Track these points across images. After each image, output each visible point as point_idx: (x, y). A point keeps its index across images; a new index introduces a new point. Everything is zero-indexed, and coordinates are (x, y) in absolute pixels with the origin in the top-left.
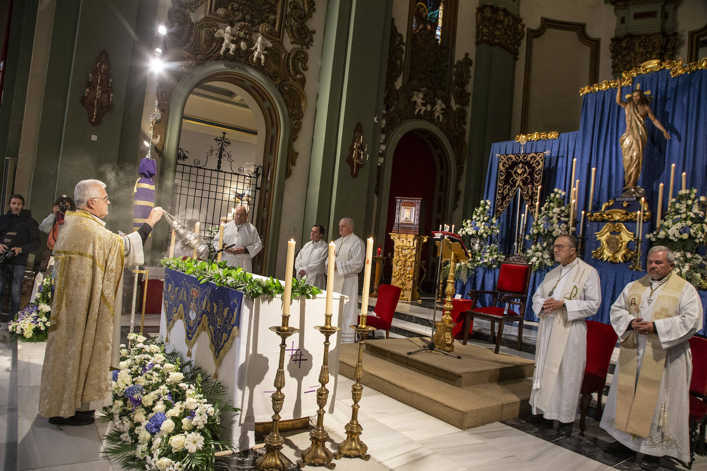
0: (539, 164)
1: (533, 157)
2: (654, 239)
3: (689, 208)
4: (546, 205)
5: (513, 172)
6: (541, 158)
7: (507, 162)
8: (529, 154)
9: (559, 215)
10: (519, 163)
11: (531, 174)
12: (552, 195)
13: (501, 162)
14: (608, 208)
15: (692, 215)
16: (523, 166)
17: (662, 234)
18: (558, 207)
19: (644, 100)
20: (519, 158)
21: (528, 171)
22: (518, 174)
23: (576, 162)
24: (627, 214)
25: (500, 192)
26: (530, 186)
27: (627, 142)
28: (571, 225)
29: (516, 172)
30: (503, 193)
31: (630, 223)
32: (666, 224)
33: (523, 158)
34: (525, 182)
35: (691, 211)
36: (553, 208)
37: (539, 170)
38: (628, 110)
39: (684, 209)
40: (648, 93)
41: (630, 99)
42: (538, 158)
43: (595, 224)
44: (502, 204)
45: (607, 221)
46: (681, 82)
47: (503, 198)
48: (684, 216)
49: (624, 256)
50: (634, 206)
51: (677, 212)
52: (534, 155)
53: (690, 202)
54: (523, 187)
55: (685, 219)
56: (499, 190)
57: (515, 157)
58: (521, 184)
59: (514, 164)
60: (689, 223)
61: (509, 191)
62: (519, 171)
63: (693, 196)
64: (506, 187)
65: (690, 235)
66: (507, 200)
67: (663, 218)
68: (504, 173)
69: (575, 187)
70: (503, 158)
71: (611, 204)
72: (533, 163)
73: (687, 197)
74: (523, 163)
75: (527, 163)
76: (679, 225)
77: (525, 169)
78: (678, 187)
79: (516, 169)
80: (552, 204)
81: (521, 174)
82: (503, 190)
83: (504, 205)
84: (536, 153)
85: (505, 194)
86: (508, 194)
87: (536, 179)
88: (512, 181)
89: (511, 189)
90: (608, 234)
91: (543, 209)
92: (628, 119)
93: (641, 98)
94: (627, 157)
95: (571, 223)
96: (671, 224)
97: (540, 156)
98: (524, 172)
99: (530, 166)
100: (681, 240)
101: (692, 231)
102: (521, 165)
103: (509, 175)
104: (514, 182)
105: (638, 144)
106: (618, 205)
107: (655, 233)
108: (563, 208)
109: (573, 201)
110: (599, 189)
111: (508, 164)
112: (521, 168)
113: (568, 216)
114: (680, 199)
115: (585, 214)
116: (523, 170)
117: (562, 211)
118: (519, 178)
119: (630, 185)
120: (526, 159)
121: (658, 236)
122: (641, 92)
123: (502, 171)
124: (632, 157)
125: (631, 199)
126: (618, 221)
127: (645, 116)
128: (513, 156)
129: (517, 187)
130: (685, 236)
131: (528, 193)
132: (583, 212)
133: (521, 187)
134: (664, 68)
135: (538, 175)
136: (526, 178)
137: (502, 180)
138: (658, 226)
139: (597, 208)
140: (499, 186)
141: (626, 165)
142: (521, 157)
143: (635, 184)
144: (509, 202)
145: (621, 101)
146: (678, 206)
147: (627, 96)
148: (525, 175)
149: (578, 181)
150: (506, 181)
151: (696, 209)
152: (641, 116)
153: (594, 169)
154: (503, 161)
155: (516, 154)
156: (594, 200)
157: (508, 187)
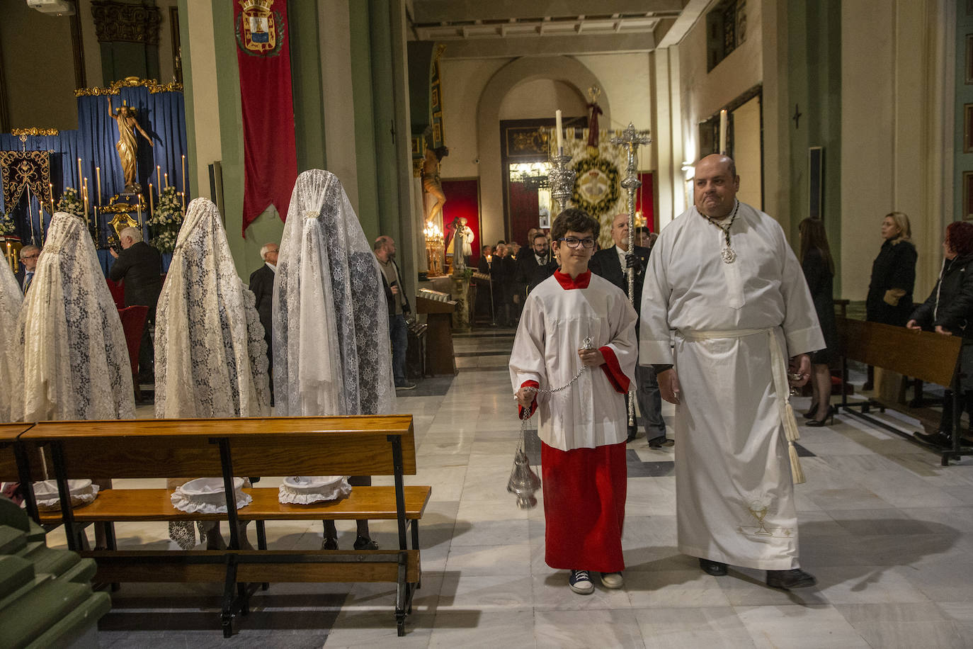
0: (45, 162)
1: (37, 155)
2: (151, 225)
3: (171, 201)
4: (61, 201)
5: (17, 169)
6: (46, 156)
7: (9, 158)
8: (33, 151)
9: (74, 210)
10: (23, 160)
11: (38, 170)
12: (65, 193)
14: (115, 202)
15: (173, 205)
16: (28, 163)
17: (155, 221)
18: (74, 203)
19: (130, 114)
20: (22, 155)
21: (34, 169)
22: (23, 171)
23: (81, 161)
24: (130, 206)
25: (7, 188)
26: (38, 183)
27: (123, 147)
28: (87, 218)
29: (20, 169)
30: (10, 190)
31: (133, 213)
32: (157, 213)
33: (27, 155)
34: (32, 179)
35: (172, 203)
36: (68, 204)
37: (46, 167)
38: (119, 121)
39: (167, 202)
40: (133, 108)
41: (120, 112)
42: (43, 156)
43: (107, 216)
44: (11, 200)
45: (116, 213)
46: (157, 98)
47: (11, 195)
48: (168, 207)
50: (133, 200)
51: (164, 204)
52: (38, 153)
53: (171, 197)
54: (31, 184)
55: (169, 209)
56: (6, 186)
57: (18, 154)
58: (29, 181)
59: (18, 161)
60: (171, 211)
61: (16, 187)
62: (25, 168)
64: (12, 184)
65: (173, 220)
66: (16, 196)
67: (155, 209)
68: (8, 169)
69: (83, 185)
70: (5, 153)
71: (117, 199)
72: (38, 161)
73: (169, 193)
74: (27, 160)
75: (33, 161)
76: (166, 214)
78: (163, 185)
79: (20, 166)
81: (27, 171)
82: (10, 186)
83: (13, 201)
84: (41, 152)
85: (12, 191)
86: (15, 190)
87: (44, 176)
88: (17, 177)
89: (18, 186)
90: (118, 222)
91: (58, 205)
92: (121, 128)
93: (128, 112)
94: (125, 161)
95: (86, 216)
96: (160, 213)
97: (44, 154)
98: (31, 169)
99: (35, 164)
101: (173, 217)
102: (25, 162)
103: (13, 172)
104: (21, 180)
105: (131, 150)
106: (122, 200)
107: (151, 220)
108: (77, 204)
109: (86, 198)
110: (105, 184)
111: (12, 160)
112: (26, 165)
113: (83, 210)
114: (165, 194)
115: (97, 209)
116: (28, 167)
117: (77, 207)
118: (26, 175)
119: (129, 182)
120: (29, 156)
121: (154, 222)
122: (128, 108)
123: (4, 168)
124: (127, 161)
125: (132, 194)
126: (125, 212)
127: (133, 127)
128: (15, 153)
129: (24, 184)
130: (170, 221)
131: (37, 189)
132: (95, 207)
133: (28, 183)
134: (143, 85)
135: (45, 172)
136: (33, 174)
137: (8, 176)
138: (152, 215)
139: (105, 202)
141: (124, 167)
142: (24, 154)
143: (134, 181)
144: (16, 198)
145: (113, 115)
146: (163, 199)
147: (117, 109)
148: (32, 172)
149: (86, 179)
150: (12, 177)
151: (175, 202)
152: (130, 127)
153: (98, 169)
154: (4, 157)
156: (102, 194)
157: (14, 183)
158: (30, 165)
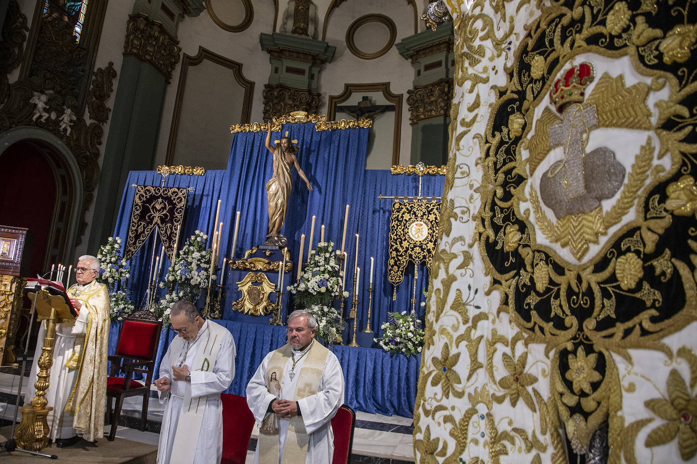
0: (181, 201)
1: (174, 192)
2: (294, 292)
3: (327, 260)
4: (185, 248)
5: (150, 207)
6: (183, 194)
7: (144, 194)
8: (171, 188)
9: (199, 260)
10: (158, 197)
11: (171, 211)
12: (193, 238)
13: (137, 194)
14: (251, 256)
15: (330, 269)
16: (163, 202)
17: (302, 287)
18: (199, 251)
19: (291, 149)
20: (159, 192)
21: (167, 208)
22: (157, 210)
23: (221, 203)
24: (269, 263)
25: (133, 228)
26: (169, 225)
27: (273, 188)
28: (211, 273)
29: (154, 208)
30: (136, 231)
31: (272, 274)
32: (306, 276)
33: (163, 192)
34: (163, 220)
35: (328, 264)
36: (193, 252)
37: (181, 208)
38: (276, 155)
39: (322, 263)
40: (295, 142)
41: (279, 145)
42: (180, 194)
43: (237, 273)
44: (135, 243)
45: (249, 270)
46: (323, 137)
47: (137, 237)
48: (322, 269)
49: (265, 308)
50: (275, 256)
51: (316, 264)
52: (176, 190)
53: (328, 255)
54: (161, 225)
55: (323, 272)
56: (133, 226)
57: (155, 190)
58: (159, 222)
59: (153, 198)
60: (327, 276)
61: (144, 228)
62: (158, 207)
63: (330, 249)
64: (141, 224)
65: (327, 288)
66: (142, 239)
67: (303, 270)
68: (140, 207)
69: (218, 230)
70: (140, 189)
71: (254, 251)
72: (174, 199)
73: (325, 250)
74: (163, 198)
75: (168, 199)
76: (318, 278)
77: (165, 205)
78: (317, 239)
79: (154, 204)
80: (191, 248)
81: (159, 211)
82: (138, 226)
83: (138, 244)
84: (179, 189)
85: (139, 232)
86: (143, 232)
87: (177, 217)
88: (149, 217)
89: (147, 226)
90: (250, 284)
91: (181, 252)
92: (275, 164)
93: (288, 145)
94: (272, 204)
95: (211, 270)
96: (310, 276)
97: (183, 192)
98: (163, 209)
99: (170, 202)
100: (319, 293)
101: (329, 284)
102: (160, 200)
103: (145, 210)
104: (151, 220)
105: (283, 191)
106: (261, 254)
107: (296, 285)
108: (204, 253)
109: (215, 246)
110: (242, 234)
111: (146, 197)
112: (161, 203)
113: (208, 262)
114: (320, 251)
115: (227, 262)
116: (162, 205)
117: (202, 257)
118: (157, 215)
119: (274, 233)
120: (166, 194)
121: (299, 289)
122: (289, 139)
123: (137, 205)
124: (276, 204)
125: (274, 248)
126: (261, 271)
127: (291, 164)
128: (153, 189)
129: (154, 225)
130: (323, 290)
131: (166, 232)
132: (225, 260)
133: (158, 225)
134: (311, 121)
135: (178, 213)
136: (165, 215)
137: (138, 214)
138: (299, 278)
139: (239, 255)
140: (133, 222)
141: (271, 212)
142: (161, 191)
144: (143, 241)
145: (270, 145)
146: (317, 258)
147: (276, 142)
148: (165, 212)
149: (221, 224)
150: (142, 217)
151: (332, 263)
152: (288, 163)
153: (238, 213)
154: (140, 193)
155: (156, 187)
156: (237, 246)
157: (143, 223)
158: (165, 204)
